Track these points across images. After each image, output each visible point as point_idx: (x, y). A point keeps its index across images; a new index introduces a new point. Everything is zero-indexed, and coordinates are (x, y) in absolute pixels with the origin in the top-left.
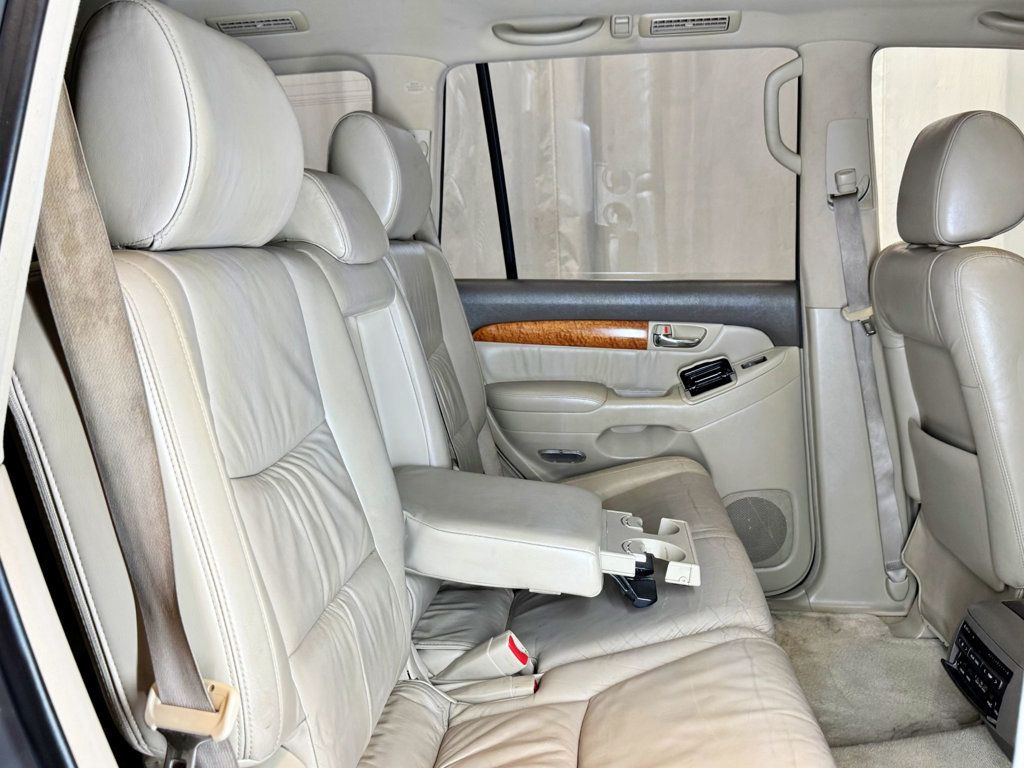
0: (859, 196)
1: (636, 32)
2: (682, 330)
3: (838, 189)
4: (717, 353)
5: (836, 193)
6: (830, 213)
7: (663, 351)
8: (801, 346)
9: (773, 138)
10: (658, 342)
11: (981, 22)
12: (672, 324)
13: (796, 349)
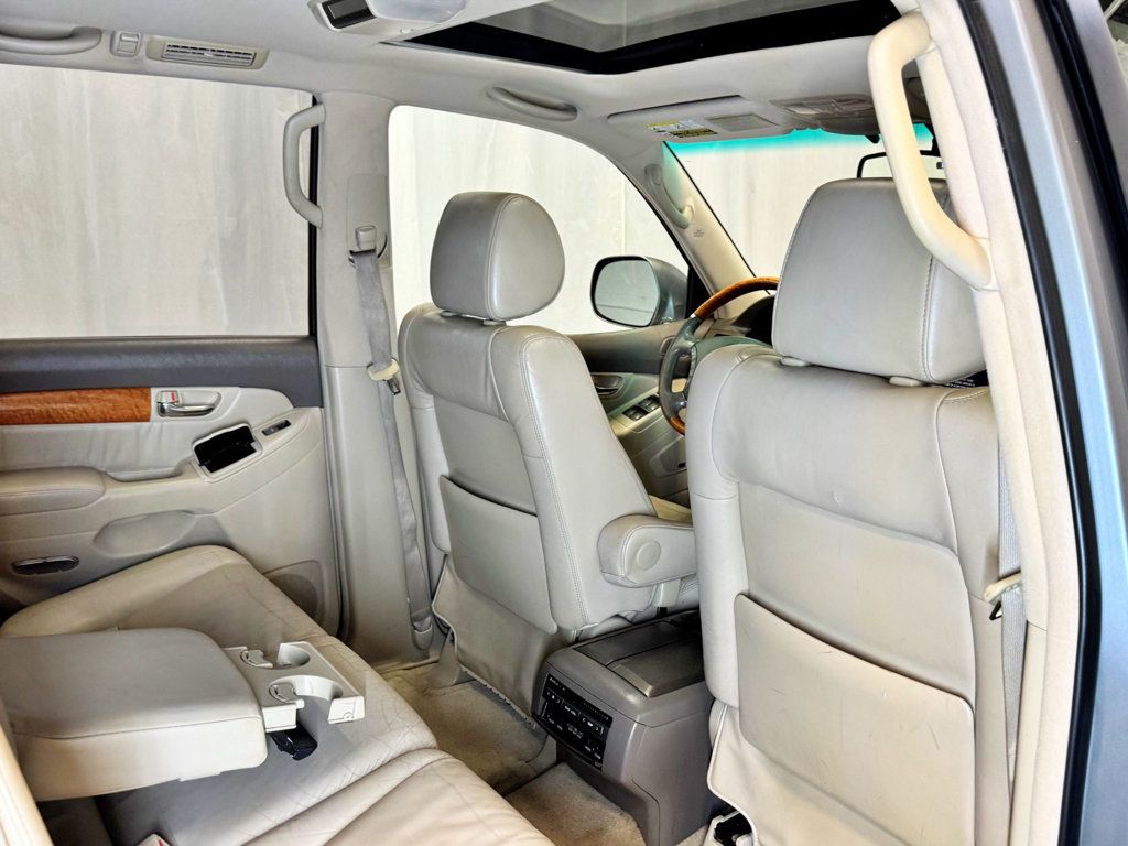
0: (378, 253)
1: (142, 52)
2: (192, 396)
3: (358, 244)
4: (234, 420)
5: (356, 249)
6: (351, 270)
7: (168, 422)
8: (322, 406)
9: (291, 188)
10: (162, 411)
11: (489, 96)
12: (178, 389)
13: (317, 409)
